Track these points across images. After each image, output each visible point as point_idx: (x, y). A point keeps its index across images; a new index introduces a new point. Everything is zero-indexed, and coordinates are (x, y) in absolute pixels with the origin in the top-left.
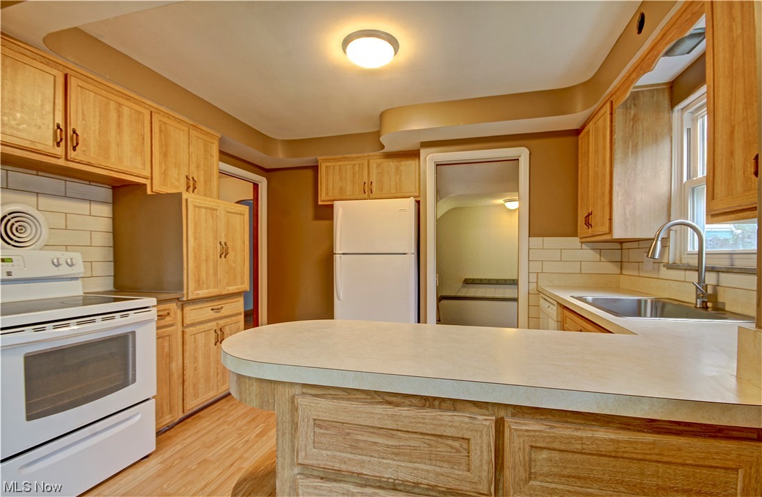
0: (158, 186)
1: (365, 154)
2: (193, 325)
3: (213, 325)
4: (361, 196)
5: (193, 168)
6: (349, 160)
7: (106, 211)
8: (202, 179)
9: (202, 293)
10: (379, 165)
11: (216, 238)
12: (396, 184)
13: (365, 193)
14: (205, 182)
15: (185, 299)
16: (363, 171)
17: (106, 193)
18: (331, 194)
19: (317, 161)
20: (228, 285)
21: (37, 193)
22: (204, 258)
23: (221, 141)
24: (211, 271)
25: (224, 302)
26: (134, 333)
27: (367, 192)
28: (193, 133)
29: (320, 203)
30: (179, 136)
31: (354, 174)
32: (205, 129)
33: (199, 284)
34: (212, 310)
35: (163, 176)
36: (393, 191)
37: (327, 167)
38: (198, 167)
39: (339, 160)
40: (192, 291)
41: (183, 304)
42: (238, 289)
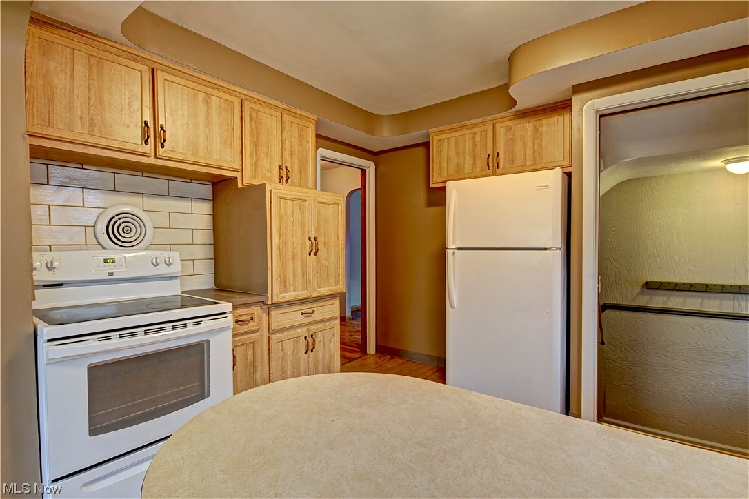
0: (248, 179)
1: (490, 118)
2: (280, 331)
3: (302, 331)
4: (483, 173)
5: (286, 156)
6: (467, 129)
7: (205, 208)
8: (296, 167)
9: (289, 296)
10: (508, 129)
11: (304, 233)
12: (534, 151)
13: (489, 168)
14: (300, 171)
15: (269, 302)
16: (486, 140)
17: (206, 190)
18: (445, 174)
19: (428, 135)
20: (319, 286)
21: (143, 194)
22: (291, 256)
23: (318, 124)
24: (299, 270)
25: (316, 305)
26: (208, 341)
27: (493, 166)
28: (287, 118)
29: (432, 186)
30: (271, 123)
31: (475, 145)
32: (299, 112)
33: (285, 286)
34: (302, 314)
35: (254, 167)
36: (529, 162)
37: (440, 140)
38: (291, 155)
39: (456, 130)
40: (276, 293)
41: (269, 308)
42: (331, 290)
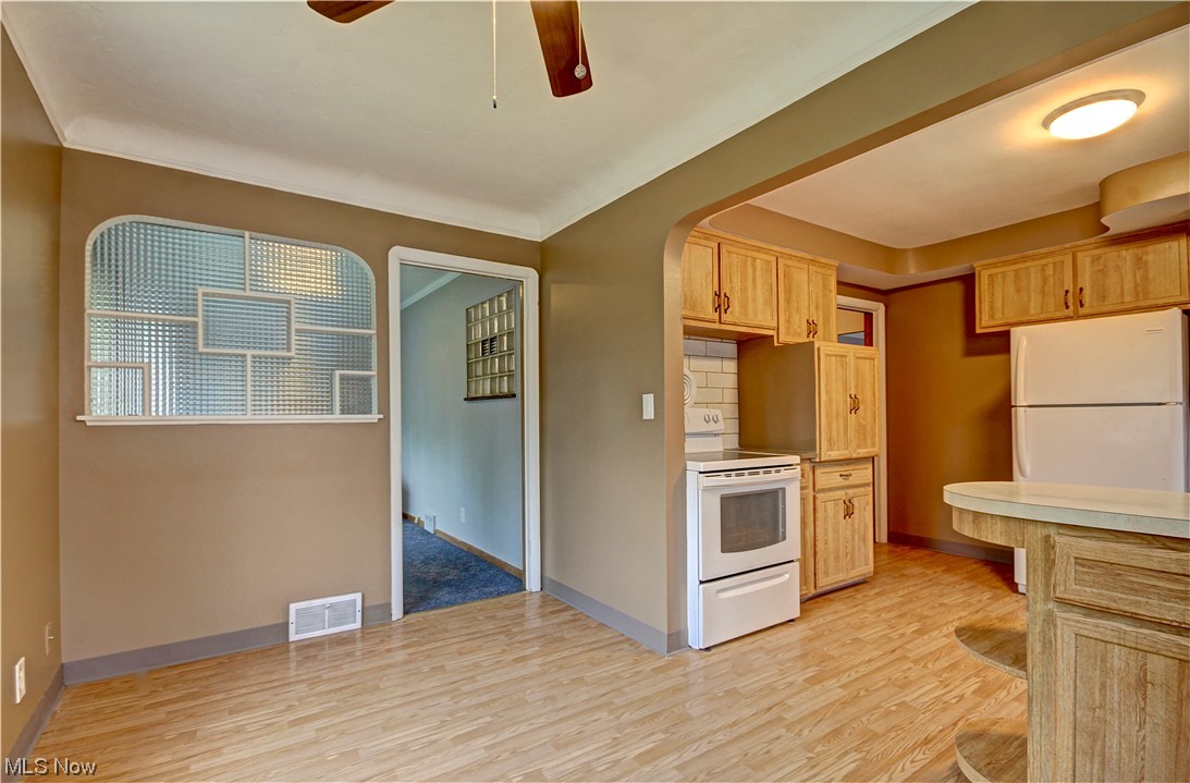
0: (785, 338)
1: (1067, 246)
2: (823, 490)
3: (840, 494)
4: (1058, 314)
5: (813, 310)
6: (1034, 260)
7: (731, 366)
8: (821, 319)
9: (834, 455)
10: (1096, 259)
11: (846, 390)
12: (1137, 285)
13: (1067, 307)
14: (824, 324)
15: (818, 460)
16: (1062, 272)
17: (731, 348)
18: (999, 315)
19: (974, 269)
20: (858, 447)
21: (698, 356)
22: (835, 414)
23: (839, 270)
24: (842, 430)
25: (853, 468)
26: (784, 489)
27: (1074, 306)
28: (813, 268)
29: (978, 331)
30: (801, 276)
31: (1045, 280)
32: (823, 260)
33: (830, 448)
34: (841, 476)
35: (787, 324)
37: (990, 276)
38: (817, 308)
39: (1015, 262)
40: (826, 453)
41: (815, 464)
42: (868, 452)
